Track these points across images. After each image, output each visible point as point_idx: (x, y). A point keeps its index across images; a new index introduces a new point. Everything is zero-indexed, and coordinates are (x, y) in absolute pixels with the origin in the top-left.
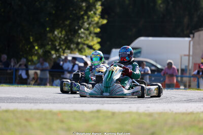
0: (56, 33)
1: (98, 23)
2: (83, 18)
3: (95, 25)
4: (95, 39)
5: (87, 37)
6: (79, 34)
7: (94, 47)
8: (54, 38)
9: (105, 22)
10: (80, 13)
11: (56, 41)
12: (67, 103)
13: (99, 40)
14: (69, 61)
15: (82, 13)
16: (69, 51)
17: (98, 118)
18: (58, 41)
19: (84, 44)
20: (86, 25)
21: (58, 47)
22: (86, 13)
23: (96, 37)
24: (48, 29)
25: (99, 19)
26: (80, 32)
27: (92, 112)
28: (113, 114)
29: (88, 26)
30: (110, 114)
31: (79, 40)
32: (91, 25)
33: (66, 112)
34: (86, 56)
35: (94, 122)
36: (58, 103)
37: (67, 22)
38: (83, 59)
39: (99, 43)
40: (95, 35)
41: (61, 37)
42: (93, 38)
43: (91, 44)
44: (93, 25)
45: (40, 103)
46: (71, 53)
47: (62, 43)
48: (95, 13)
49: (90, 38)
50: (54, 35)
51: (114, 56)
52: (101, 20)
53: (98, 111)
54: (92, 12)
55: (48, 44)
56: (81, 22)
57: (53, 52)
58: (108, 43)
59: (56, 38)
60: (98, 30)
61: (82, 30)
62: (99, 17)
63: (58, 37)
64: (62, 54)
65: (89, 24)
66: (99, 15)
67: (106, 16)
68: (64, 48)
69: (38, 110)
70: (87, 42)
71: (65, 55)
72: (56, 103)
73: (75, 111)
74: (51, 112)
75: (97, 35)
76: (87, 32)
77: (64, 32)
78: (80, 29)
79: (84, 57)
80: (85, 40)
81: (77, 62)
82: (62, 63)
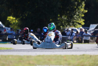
0: (63, 17)
1: (83, 12)
2: (76, 10)
3: (82, 13)
4: (82, 20)
5: (78, 19)
6: (74, 17)
7: (82, 24)
8: (62, 20)
9: (87, 11)
10: (74, 7)
11: (63, 21)
12: (69, 51)
13: (84, 20)
14: (70, 31)
15: (75, 7)
16: (69, 26)
17: (83, 58)
18: (64, 21)
19: (77, 23)
20: (77, 13)
21: (64, 24)
22: (77, 7)
23: (83, 19)
24: (59, 15)
25: (84, 10)
26: (74, 16)
27: (80, 55)
28: (91, 56)
29: (78, 14)
30: (89, 56)
31: (74, 21)
32: (80, 13)
33: (68, 56)
34: (78, 28)
35: (82, 60)
36: (64, 51)
37: (68, 12)
38: (76, 30)
39: (84, 22)
40: (82, 18)
41: (65, 19)
42: (81, 19)
43: (80, 22)
44: (81, 13)
45: (56, 51)
46: (70, 27)
47: (66, 22)
48: (82, 7)
49: (80, 19)
50: (62, 18)
51: (91, 28)
52: (85, 10)
53: (83, 55)
54: (80, 7)
55: (59, 23)
56: (75, 12)
57: (61, 27)
58: (88, 22)
59: (63, 20)
60: (83, 15)
61: (75, 16)
62: (83, 9)
63: (64, 19)
64: (66, 28)
65: (79, 13)
66: (84, 8)
67: (87, 9)
68: (67, 24)
69: (55, 55)
70: (78, 21)
71: (67, 28)
72: (63, 51)
73: (73, 55)
74: (61, 56)
75: (83, 18)
76: (78, 17)
77: (66, 17)
78: (75, 15)
79: (77, 29)
80: (77, 21)
81: (73, 31)
82: (66, 32)
